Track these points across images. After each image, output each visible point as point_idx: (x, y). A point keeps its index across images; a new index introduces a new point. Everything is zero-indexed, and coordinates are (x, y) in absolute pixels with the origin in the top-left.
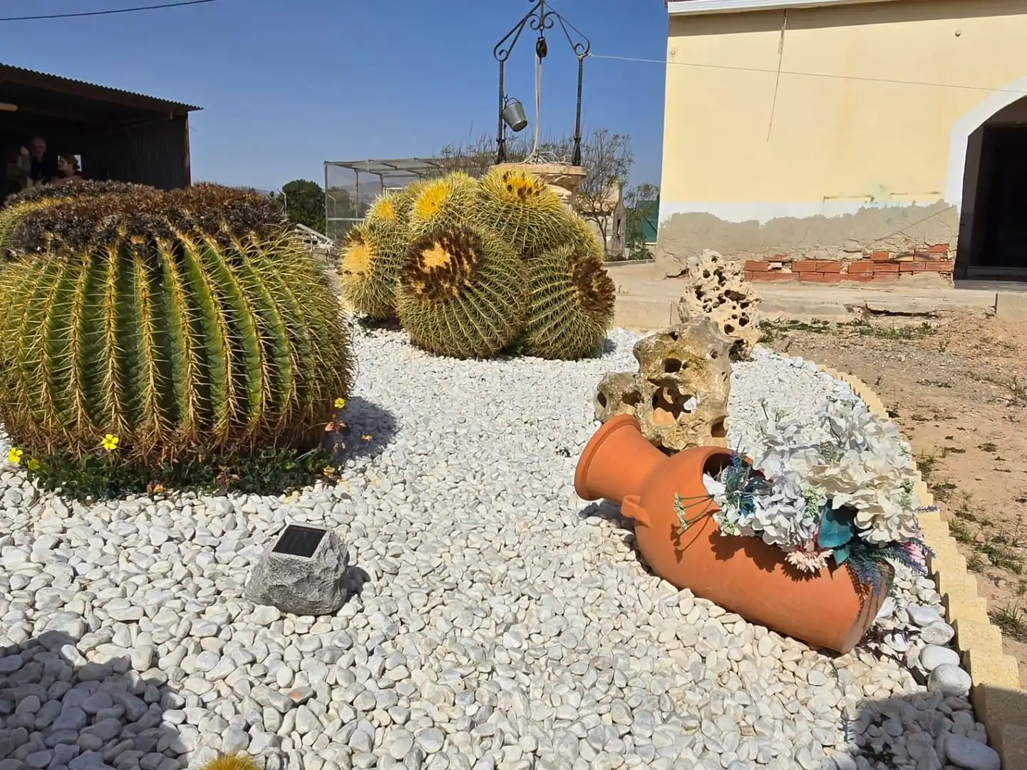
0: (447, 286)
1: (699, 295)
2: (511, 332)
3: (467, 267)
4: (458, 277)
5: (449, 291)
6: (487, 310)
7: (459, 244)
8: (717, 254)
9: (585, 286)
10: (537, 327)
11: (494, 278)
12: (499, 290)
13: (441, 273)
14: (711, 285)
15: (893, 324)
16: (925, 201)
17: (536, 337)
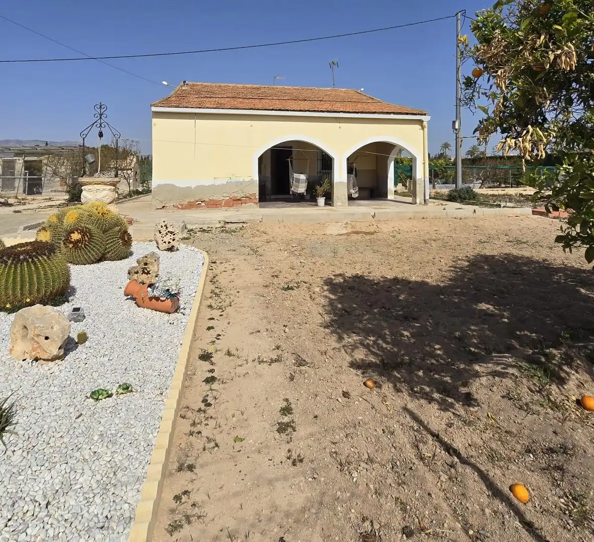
0: (80, 245)
1: (160, 233)
2: (100, 255)
3: (86, 239)
4: (84, 242)
5: (81, 246)
6: (94, 250)
7: (84, 232)
8: (164, 220)
9: (123, 238)
10: (108, 252)
11: (95, 241)
12: (97, 244)
13: (78, 241)
14: (164, 230)
15: (233, 226)
16: (247, 179)
17: (108, 255)
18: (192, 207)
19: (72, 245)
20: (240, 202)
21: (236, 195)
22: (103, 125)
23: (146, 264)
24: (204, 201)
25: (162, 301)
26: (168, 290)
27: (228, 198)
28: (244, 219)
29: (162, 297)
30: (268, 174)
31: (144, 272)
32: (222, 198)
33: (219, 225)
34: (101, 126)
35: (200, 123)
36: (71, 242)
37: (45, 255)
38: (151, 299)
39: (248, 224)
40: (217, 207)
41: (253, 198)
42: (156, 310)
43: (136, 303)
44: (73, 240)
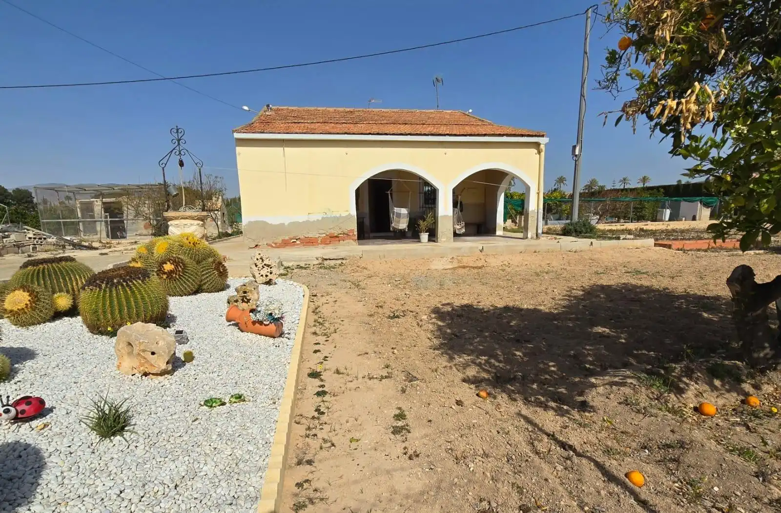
0: (174, 275)
1: (256, 266)
2: (196, 287)
3: (180, 269)
4: (178, 273)
5: (176, 277)
6: (189, 281)
7: (176, 262)
8: (260, 252)
9: (218, 270)
10: (205, 284)
11: (189, 272)
12: (192, 275)
13: (171, 272)
14: (259, 263)
15: (332, 263)
16: (344, 214)
17: (205, 287)
18: (287, 245)
19: (166, 276)
20: (337, 239)
21: (333, 232)
22: (182, 152)
23: (245, 292)
24: (299, 239)
25: (266, 325)
26: (271, 314)
27: (324, 235)
28: (342, 255)
29: (265, 321)
30: (366, 210)
31: (243, 301)
32: (317, 236)
33: (316, 262)
34: (180, 153)
35: (290, 151)
36: (165, 273)
37: (139, 278)
38: (254, 323)
39: (348, 261)
40: (313, 245)
41: (351, 234)
42: (260, 335)
43: (239, 329)
44: (166, 271)
